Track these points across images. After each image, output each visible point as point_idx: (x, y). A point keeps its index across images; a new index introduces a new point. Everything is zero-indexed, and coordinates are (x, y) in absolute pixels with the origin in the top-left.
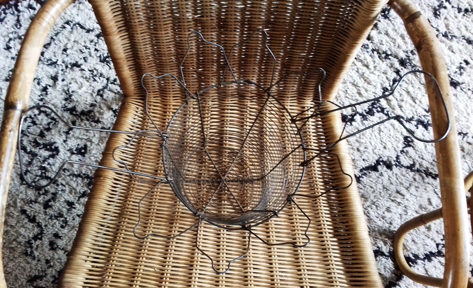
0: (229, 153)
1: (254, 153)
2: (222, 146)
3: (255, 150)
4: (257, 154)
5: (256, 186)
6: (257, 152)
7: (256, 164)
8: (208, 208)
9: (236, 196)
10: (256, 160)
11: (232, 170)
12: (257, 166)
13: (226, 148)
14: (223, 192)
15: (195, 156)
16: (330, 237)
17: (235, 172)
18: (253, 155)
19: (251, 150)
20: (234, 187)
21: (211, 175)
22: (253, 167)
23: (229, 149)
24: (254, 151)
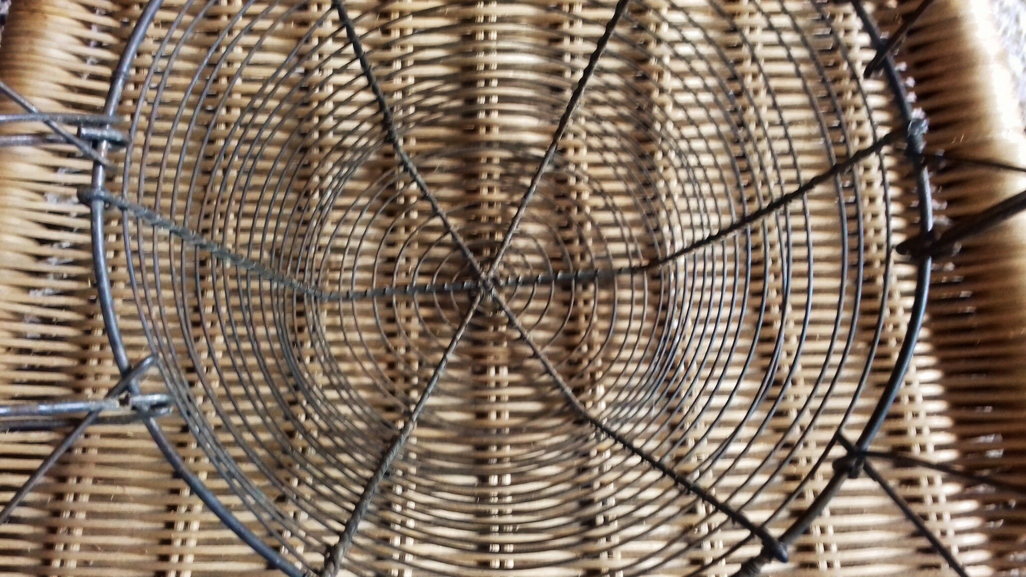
0: (504, 162)
1: (610, 157)
2: (473, 137)
3: (612, 142)
4: (625, 158)
5: (626, 294)
6: (624, 150)
7: (620, 201)
8: (431, 401)
9: (545, 343)
10: (619, 186)
11: (523, 235)
12: (628, 208)
13: (489, 144)
14: (491, 332)
15: (364, 186)
16: (952, 498)
17: (532, 244)
18: (605, 164)
19: (595, 142)
20: (533, 305)
21: (438, 260)
22: (607, 217)
23: (503, 145)
24: (605, 149)
